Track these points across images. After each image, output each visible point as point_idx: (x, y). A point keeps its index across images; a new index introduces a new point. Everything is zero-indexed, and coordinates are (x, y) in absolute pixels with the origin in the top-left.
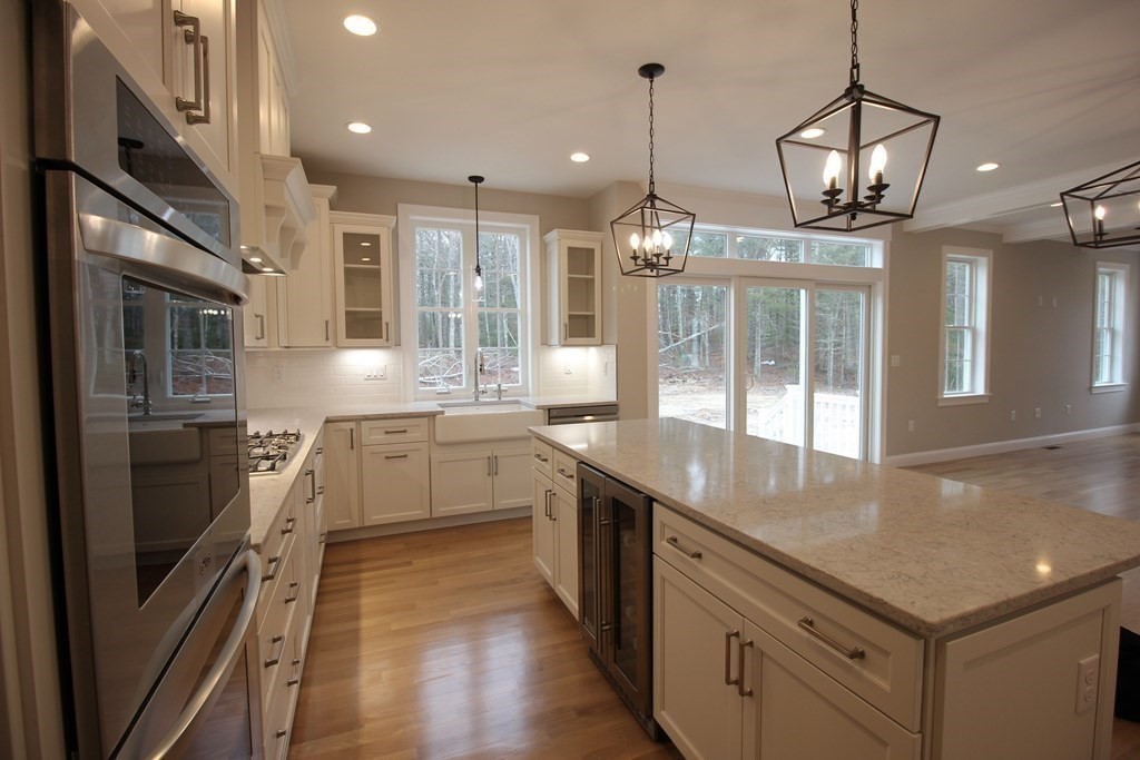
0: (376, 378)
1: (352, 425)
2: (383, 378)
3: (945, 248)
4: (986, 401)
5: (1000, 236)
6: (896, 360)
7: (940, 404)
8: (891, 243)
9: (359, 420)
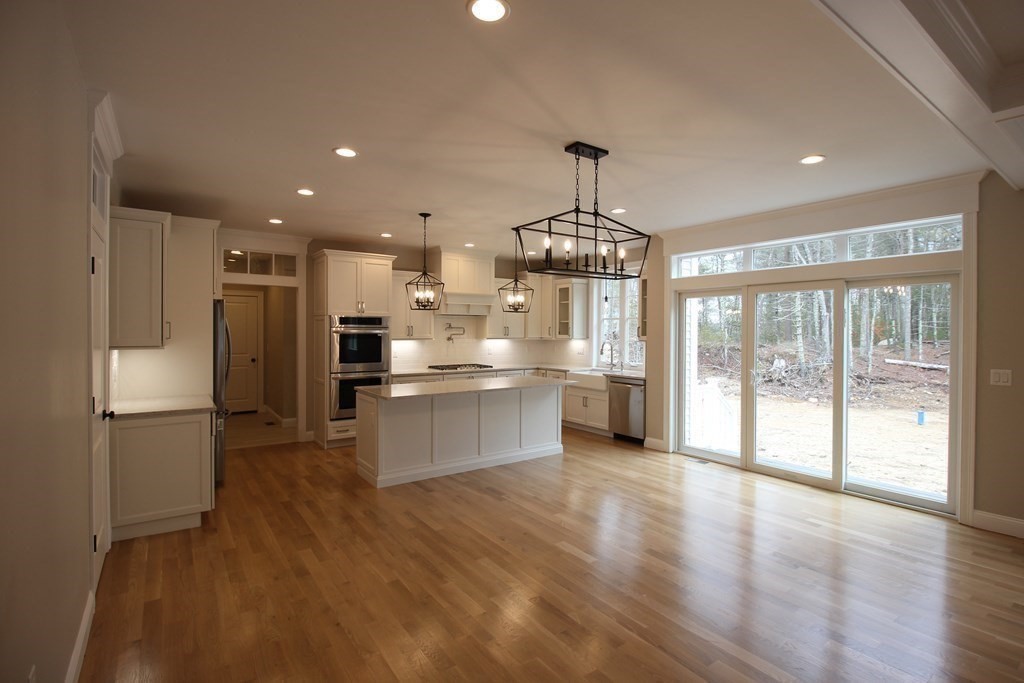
2: (582, 354)
6: (1000, 377)
8: (978, 213)
9: (546, 370)
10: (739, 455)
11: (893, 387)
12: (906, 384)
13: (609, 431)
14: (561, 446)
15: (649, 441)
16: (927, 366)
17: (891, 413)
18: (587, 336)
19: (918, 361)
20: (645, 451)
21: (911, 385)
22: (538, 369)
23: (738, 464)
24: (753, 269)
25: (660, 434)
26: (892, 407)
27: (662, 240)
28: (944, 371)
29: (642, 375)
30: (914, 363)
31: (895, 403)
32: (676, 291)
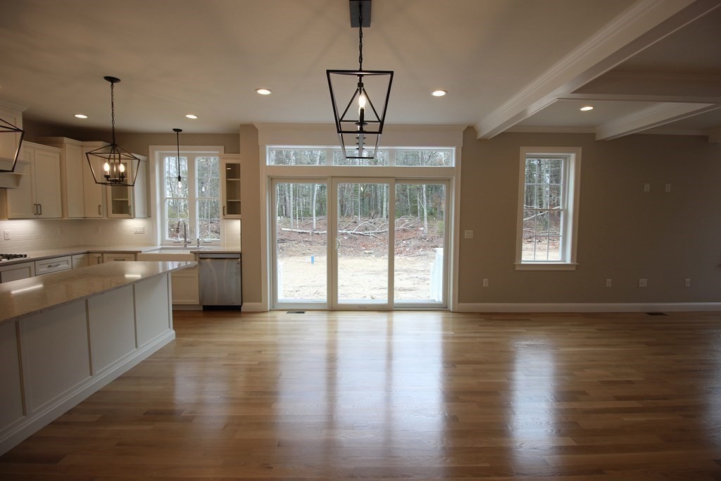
0: (139, 233)
1: (100, 255)
2: (142, 233)
3: (522, 149)
4: (574, 269)
5: (594, 135)
6: (469, 234)
7: (517, 269)
8: (462, 148)
9: (103, 253)
10: (326, 301)
11: (288, 244)
12: (294, 242)
13: (200, 305)
14: (173, 332)
15: (246, 306)
16: (301, 231)
17: (292, 259)
18: (148, 214)
19: (296, 228)
20: (242, 315)
21: (296, 242)
22: (88, 253)
23: (326, 308)
24: (333, 164)
25: (258, 297)
26: (290, 256)
27: (257, 130)
28: (309, 233)
29: (238, 248)
30: (295, 230)
31: (291, 253)
32: (269, 177)
